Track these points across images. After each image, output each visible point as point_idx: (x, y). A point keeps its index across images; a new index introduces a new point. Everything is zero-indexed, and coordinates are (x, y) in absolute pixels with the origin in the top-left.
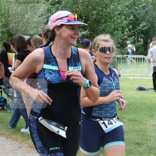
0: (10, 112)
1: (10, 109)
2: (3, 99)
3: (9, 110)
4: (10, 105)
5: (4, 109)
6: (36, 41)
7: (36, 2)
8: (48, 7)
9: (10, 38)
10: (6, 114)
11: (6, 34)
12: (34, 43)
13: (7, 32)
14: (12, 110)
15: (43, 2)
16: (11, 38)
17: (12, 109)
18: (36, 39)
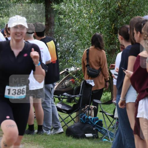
0: (107, 142)
1: (107, 138)
2: (97, 122)
3: (105, 138)
4: (108, 131)
5: (97, 138)
9: (113, 25)
10: (100, 145)
11: (108, 19)
13: (109, 14)
14: (110, 139)
16: (115, 25)
17: (109, 137)
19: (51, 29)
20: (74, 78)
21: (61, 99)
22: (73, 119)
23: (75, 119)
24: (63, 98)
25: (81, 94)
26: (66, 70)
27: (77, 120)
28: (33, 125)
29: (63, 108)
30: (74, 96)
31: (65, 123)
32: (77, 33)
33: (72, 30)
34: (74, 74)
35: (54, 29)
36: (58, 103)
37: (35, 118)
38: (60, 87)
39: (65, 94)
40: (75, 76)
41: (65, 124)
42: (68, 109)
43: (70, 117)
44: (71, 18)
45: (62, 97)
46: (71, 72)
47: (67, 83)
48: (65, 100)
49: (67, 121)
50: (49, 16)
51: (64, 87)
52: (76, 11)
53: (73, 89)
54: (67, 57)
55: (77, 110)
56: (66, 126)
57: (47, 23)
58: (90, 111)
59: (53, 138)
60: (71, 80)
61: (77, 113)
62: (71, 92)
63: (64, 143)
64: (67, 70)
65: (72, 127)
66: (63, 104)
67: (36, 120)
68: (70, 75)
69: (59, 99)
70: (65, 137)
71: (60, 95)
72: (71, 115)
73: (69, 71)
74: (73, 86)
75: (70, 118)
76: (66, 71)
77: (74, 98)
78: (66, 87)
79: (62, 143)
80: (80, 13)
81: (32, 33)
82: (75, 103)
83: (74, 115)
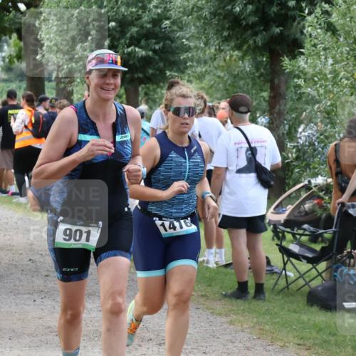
19: (280, 105)
20: (322, 199)
21: (298, 237)
22: (320, 274)
23: (324, 275)
24: (301, 235)
25: (335, 228)
26: (306, 182)
27: (328, 275)
28: (246, 283)
29: (301, 253)
30: (324, 231)
31: (305, 281)
32: (328, 114)
33: (319, 108)
34: (322, 191)
35: (285, 105)
36: (292, 242)
37: (250, 268)
38: (296, 213)
39: (306, 226)
40: (324, 194)
41: (304, 283)
42: (310, 255)
43: (314, 269)
44: (318, 86)
45: (301, 232)
46: (315, 186)
47: (307, 206)
48: (304, 238)
49: (309, 277)
50: (276, 81)
51: (303, 214)
52: (328, 72)
53: (319, 218)
54: (308, 157)
55: (327, 257)
56: (307, 286)
57: (272, 95)
58: (352, 261)
59: (283, 309)
60: (315, 202)
61: (327, 264)
62: (315, 222)
63: (304, 318)
64: (309, 182)
65: (320, 289)
66: (301, 245)
67: (252, 274)
68: (314, 192)
69: (294, 235)
70: (306, 308)
71: (296, 229)
72: (317, 267)
73: (313, 185)
74: (319, 212)
75: (314, 272)
76: (306, 185)
77: (321, 235)
78: (307, 213)
79: (299, 317)
80: (334, 78)
81: (246, 113)
82: (323, 245)
83: (322, 266)
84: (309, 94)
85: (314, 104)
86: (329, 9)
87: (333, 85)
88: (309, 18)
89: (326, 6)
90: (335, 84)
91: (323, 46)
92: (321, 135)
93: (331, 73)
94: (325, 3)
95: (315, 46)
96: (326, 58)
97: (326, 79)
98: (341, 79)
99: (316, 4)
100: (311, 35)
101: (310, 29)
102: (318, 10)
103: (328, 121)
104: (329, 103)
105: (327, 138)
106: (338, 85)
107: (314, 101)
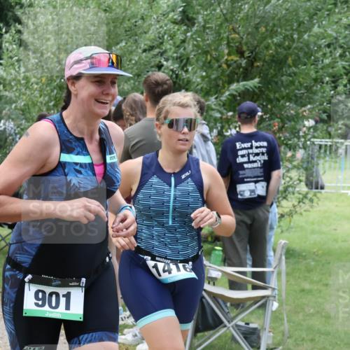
6: (134, 106)
7: (139, 17)
8: (165, 28)
12: (129, 110)
15: (155, 16)
18: (135, 102)
84: (7, 97)
85: (11, 104)
86: (22, 29)
87: (26, 89)
88: (7, 36)
89: (19, 27)
90: (27, 88)
91: (16, 58)
92: (18, 127)
93: (23, 79)
94: (19, 24)
95: (11, 58)
96: (19, 68)
97: (21, 84)
98: (32, 84)
99: (10, 26)
100: (7, 50)
101: (7, 45)
102: (13, 30)
103: (23, 117)
104: (22, 104)
105: (22, 130)
106: (30, 89)
107: (11, 102)
